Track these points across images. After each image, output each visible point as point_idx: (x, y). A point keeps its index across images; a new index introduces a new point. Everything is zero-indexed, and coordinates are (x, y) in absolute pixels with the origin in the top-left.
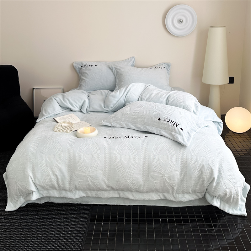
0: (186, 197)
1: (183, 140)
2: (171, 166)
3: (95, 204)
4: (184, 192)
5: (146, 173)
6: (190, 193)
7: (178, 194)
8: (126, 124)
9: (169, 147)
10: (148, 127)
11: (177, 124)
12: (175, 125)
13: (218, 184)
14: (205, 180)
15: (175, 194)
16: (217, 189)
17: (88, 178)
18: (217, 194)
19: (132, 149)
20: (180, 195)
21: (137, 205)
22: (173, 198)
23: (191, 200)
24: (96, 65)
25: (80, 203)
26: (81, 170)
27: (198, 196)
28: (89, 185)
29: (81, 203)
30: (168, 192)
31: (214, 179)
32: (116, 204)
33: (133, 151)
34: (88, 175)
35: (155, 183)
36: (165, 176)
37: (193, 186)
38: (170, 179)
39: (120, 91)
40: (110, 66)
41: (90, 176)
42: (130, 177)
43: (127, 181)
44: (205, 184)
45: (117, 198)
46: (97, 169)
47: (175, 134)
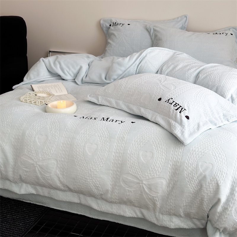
0: (173, 221)
1: (183, 133)
2: (155, 170)
3: (52, 207)
4: (171, 213)
5: (117, 174)
6: (180, 216)
7: (162, 214)
8: (116, 103)
9: (159, 140)
10: (143, 110)
11: (182, 109)
12: (179, 110)
13: (225, 209)
14: (205, 200)
15: (157, 214)
16: (223, 217)
17: (36, 168)
18: (222, 226)
19: (104, 136)
20: (166, 216)
21: (109, 221)
22: (155, 219)
23: (181, 227)
24: (128, 24)
25: (33, 203)
26: (29, 155)
27: (195, 224)
28: (37, 177)
29: (35, 203)
30: (147, 208)
31: (219, 200)
32: (79, 213)
33: (105, 139)
34: (37, 164)
35: (127, 191)
36: (143, 183)
37: (186, 206)
38: (150, 189)
39: (130, 57)
40: (148, 27)
41: (39, 165)
42: (92, 175)
43: (89, 181)
44: (204, 206)
45: (78, 203)
46: (50, 158)
47: (174, 123)
